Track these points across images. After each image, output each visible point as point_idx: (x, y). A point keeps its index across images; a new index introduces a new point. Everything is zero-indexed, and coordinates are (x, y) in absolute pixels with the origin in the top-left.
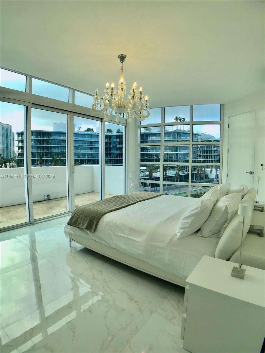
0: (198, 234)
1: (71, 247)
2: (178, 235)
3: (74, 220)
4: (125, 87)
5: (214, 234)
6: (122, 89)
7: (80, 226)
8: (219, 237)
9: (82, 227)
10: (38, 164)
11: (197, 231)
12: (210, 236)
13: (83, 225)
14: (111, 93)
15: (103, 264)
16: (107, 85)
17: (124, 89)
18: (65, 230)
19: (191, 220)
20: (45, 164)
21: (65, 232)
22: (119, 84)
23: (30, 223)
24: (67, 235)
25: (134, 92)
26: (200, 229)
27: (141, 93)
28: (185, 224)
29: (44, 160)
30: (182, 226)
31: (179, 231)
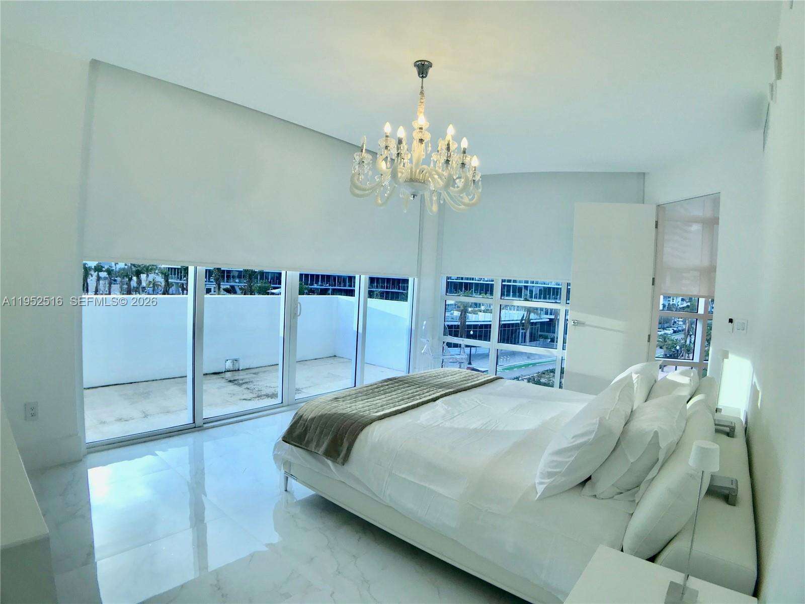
0: (584, 489)
1: (286, 490)
2: (540, 489)
3: (298, 431)
4: (427, 137)
5: (621, 493)
6: (421, 141)
7: (312, 447)
8: (634, 501)
9: (315, 449)
10: (211, 280)
11: (584, 483)
12: (613, 497)
13: (318, 445)
14: (398, 149)
15: (360, 538)
16: (388, 128)
17: (425, 141)
18: (276, 452)
19: (572, 458)
20: (227, 282)
21: (276, 457)
22: (414, 130)
23: (195, 427)
24: (280, 463)
25: (448, 149)
26: (589, 478)
27: (464, 152)
28: (555, 467)
29: (224, 273)
30: (550, 470)
31: (543, 481)
